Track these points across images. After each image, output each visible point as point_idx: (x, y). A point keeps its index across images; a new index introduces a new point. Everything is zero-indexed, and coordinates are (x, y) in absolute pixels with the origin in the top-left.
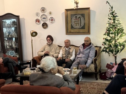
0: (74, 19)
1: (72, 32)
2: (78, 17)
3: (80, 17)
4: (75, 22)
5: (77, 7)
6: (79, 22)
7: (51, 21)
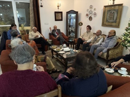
0: (109, 14)
1: (106, 24)
2: (112, 12)
3: (114, 13)
4: (110, 17)
5: (113, 3)
6: (113, 17)
7: (94, 16)
